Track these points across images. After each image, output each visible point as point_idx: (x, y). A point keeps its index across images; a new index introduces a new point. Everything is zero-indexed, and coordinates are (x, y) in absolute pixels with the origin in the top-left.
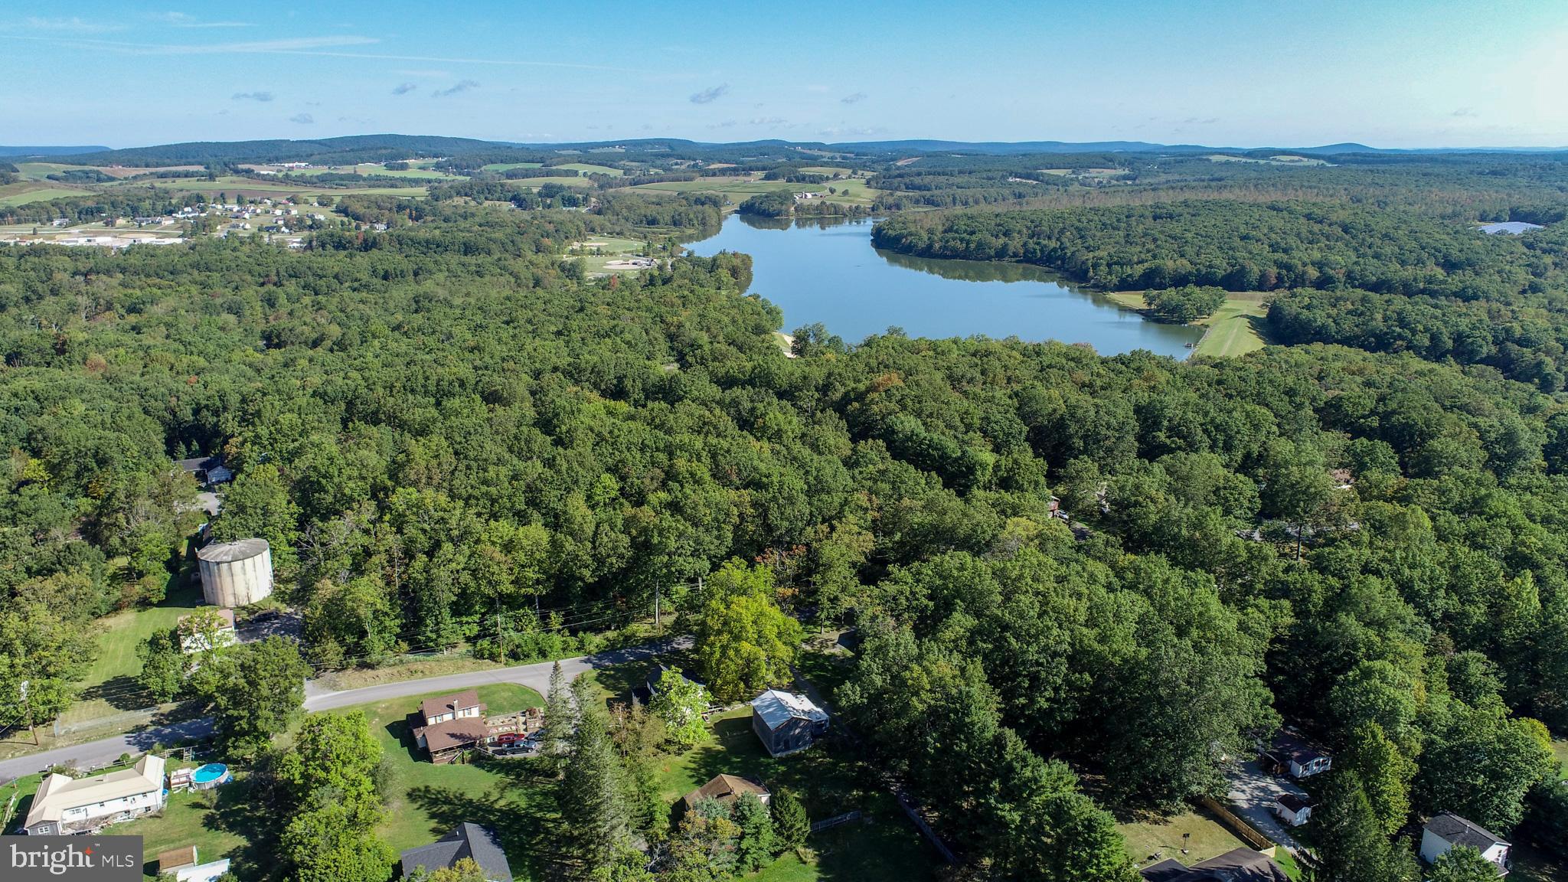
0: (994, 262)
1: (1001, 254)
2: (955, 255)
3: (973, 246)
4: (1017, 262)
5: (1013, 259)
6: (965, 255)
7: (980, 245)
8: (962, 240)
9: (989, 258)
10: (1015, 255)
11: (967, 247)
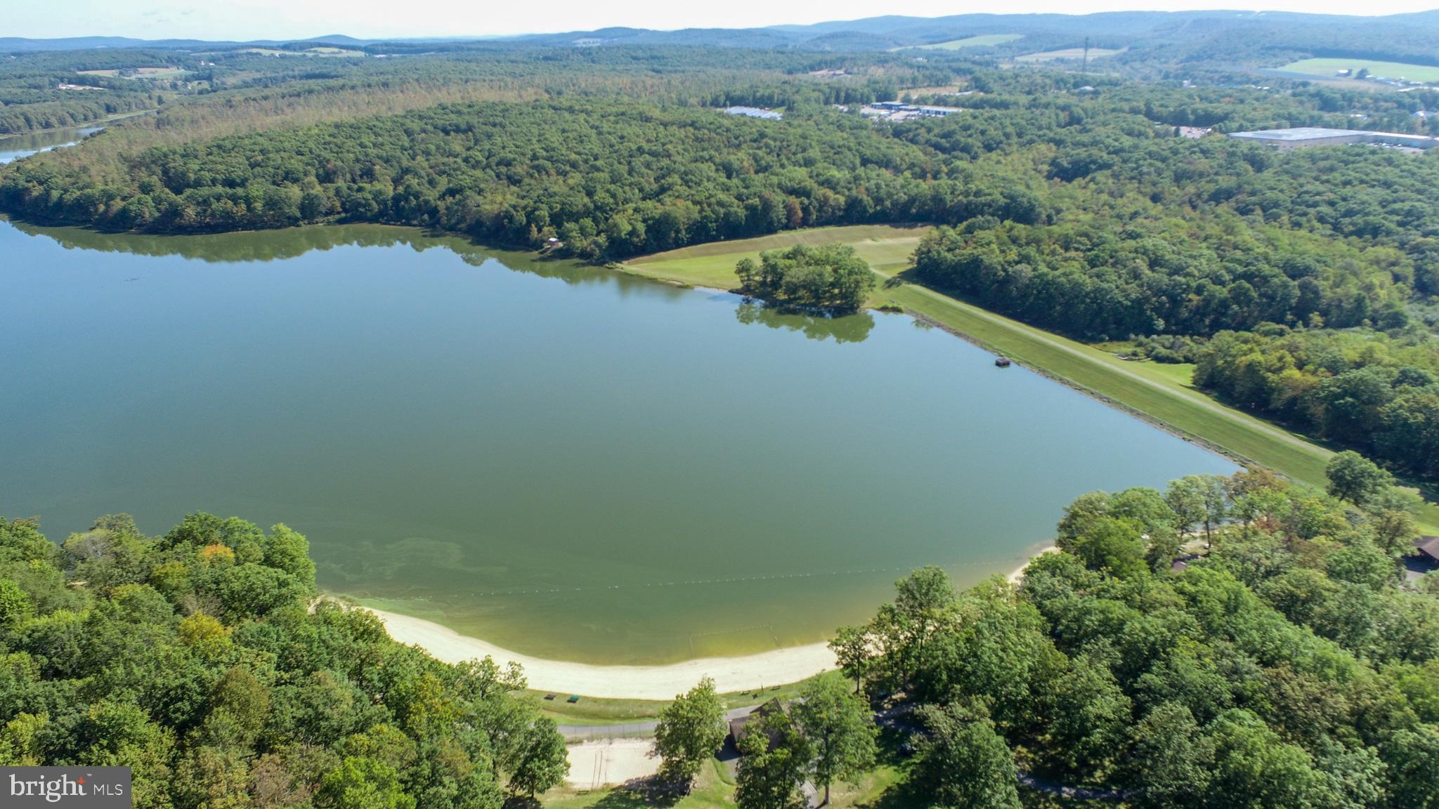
0: (304, 227)
1: (309, 210)
2: (226, 224)
3: (259, 206)
4: (341, 222)
5: (331, 218)
6: (253, 223)
7: (271, 203)
8: (235, 199)
9: (294, 221)
10: (330, 212)
11: (249, 209)
